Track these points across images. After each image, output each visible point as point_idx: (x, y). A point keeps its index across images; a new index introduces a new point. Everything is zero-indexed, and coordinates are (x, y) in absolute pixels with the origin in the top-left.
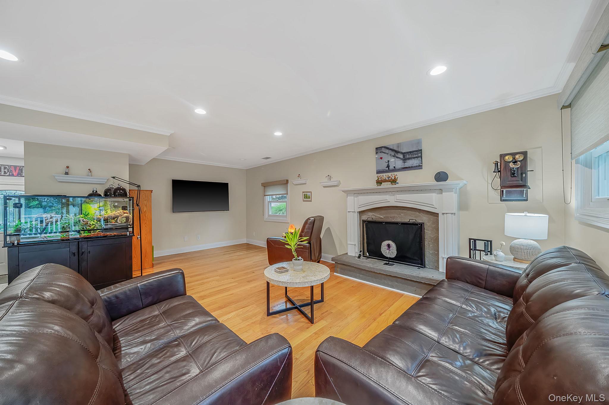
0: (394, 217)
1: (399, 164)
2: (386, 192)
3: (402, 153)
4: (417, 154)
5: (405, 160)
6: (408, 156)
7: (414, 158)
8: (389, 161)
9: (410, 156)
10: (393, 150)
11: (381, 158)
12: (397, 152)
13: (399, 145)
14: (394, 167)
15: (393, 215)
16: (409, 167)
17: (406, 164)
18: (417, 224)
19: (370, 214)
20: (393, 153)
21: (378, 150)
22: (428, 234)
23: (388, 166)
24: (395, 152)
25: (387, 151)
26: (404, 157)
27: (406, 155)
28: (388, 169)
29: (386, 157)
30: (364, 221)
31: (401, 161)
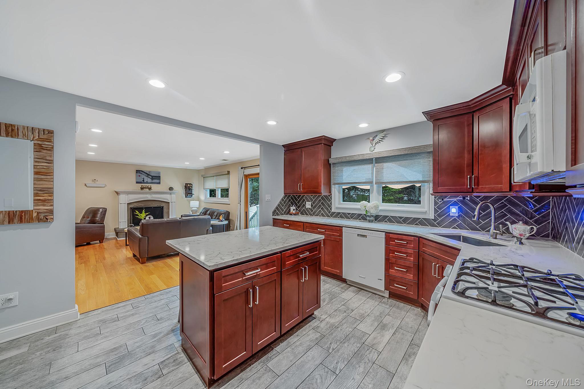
0: (149, 205)
1: (149, 180)
2: (146, 193)
3: (151, 176)
4: (158, 178)
5: (152, 179)
6: (154, 178)
7: (157, 179)
8: (144, 178)
9: (155, 178)
10: (146, 173)
11: (140, 176)
12: (149, 175)
13: (150, 172)
14: (147, 182)
15: (149, 204)
16: (155, 183)
17: (153, 181)
18: (160, 207)
19: (135, 204)
20: (146, 175)
21: (138, 171)
22: (165, 210)
23: (143, 180)
24: (148, 175)
25: (143, 173)
26: (152, 177)
27: (153, 178)
28: (143, 182)
29: (143, 176)
30: (131, 208)
31: (151, 179)
